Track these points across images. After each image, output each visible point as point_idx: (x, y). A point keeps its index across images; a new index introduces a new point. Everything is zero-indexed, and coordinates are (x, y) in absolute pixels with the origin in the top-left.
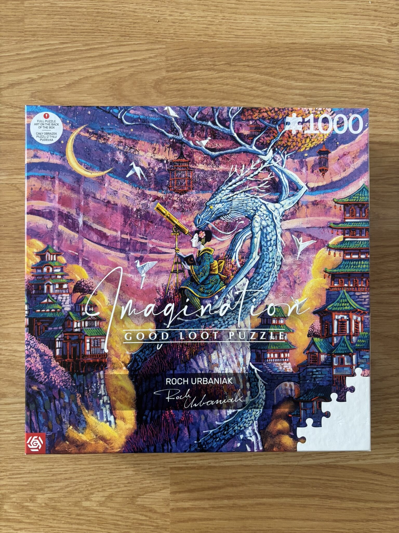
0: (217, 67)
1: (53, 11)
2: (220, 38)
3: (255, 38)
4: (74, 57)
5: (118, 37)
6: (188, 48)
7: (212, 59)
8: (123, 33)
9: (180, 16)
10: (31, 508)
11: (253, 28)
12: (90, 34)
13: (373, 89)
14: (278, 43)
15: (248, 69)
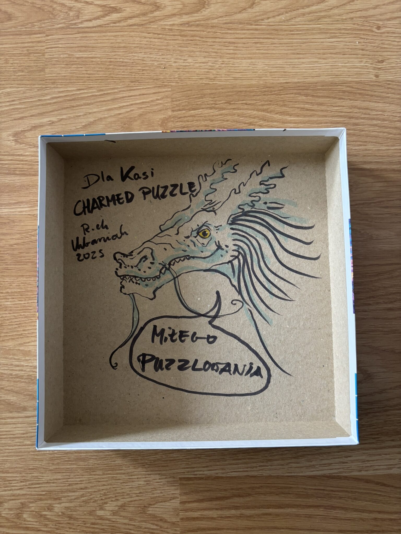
0: (218, 105)
1: (70, 61)
2: (220, 81)
3: (252, 80)
4: (89, 102)
5: (129, 83)
6: (191, 90)
7: (213, 99)
8: (133, 79)
9: (184, 62)
10: (48, 517)
11: (250, 71)
12: (103, 81)
13: (363, 121)
14: (272, 83)
15: (246, 107)
